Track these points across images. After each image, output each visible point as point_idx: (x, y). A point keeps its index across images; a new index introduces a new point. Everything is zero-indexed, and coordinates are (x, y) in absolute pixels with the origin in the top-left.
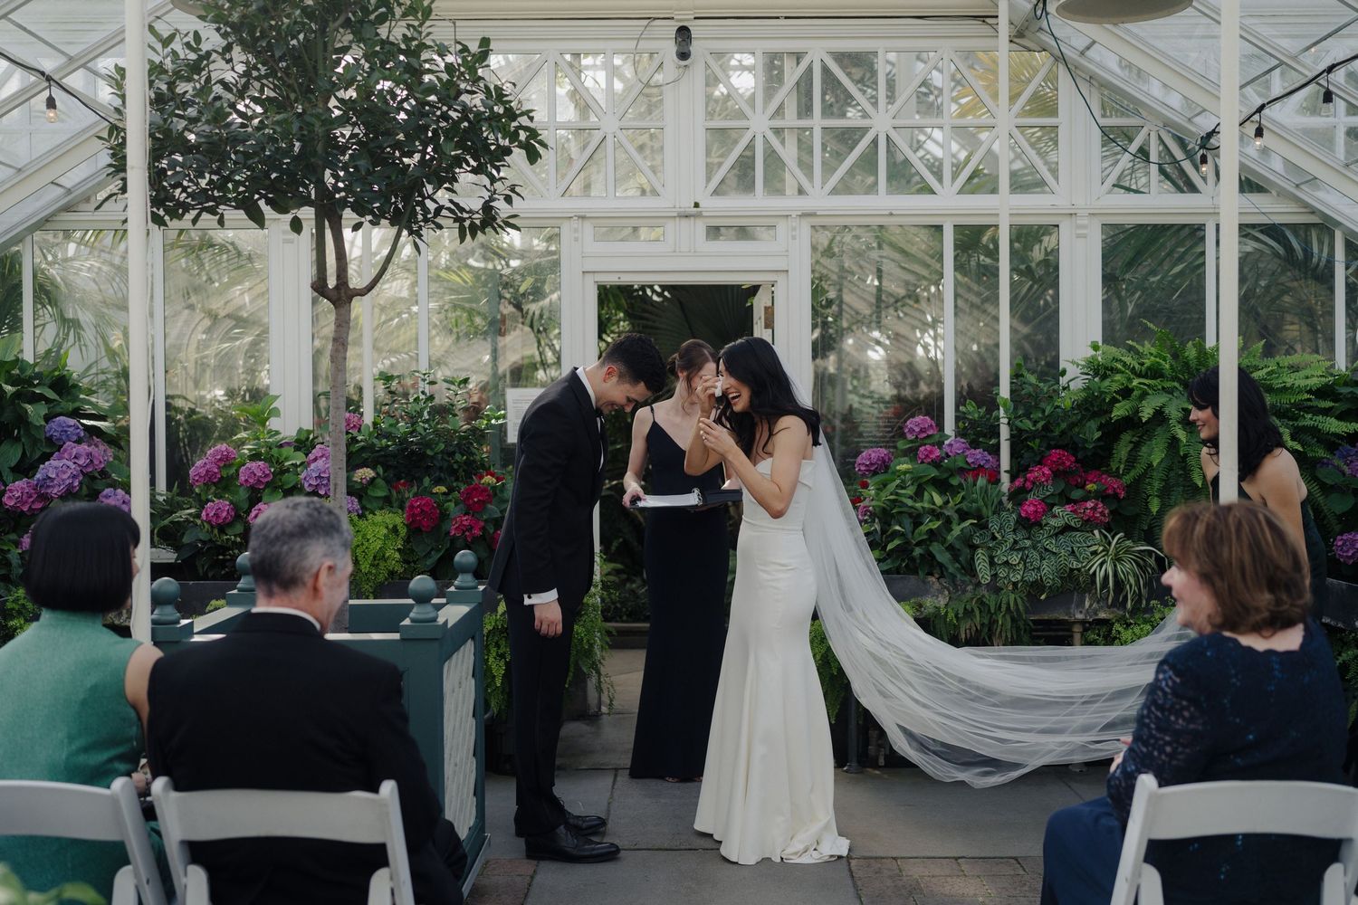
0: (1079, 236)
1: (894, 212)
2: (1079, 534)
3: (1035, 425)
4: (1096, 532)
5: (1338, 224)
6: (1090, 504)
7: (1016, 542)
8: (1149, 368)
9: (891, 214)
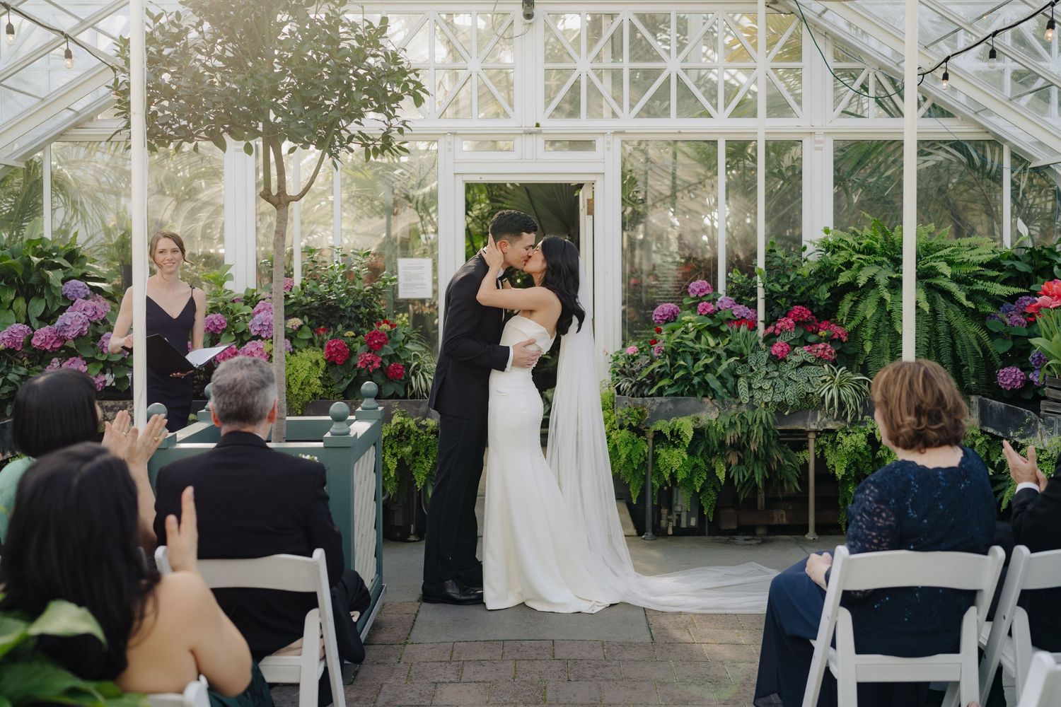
0: (817, 149)
1: (682, 131)
2: (813, 367)
3: (782, 288)
4: (826, 366)
5: (1006, 141)
6: (821, 346)
7: (767, 373)
8: (865, 247)
9: (680, 132)
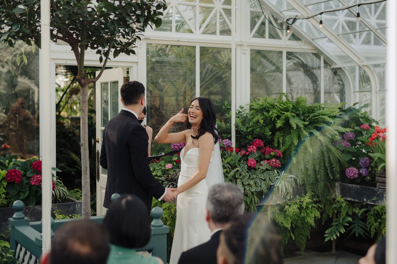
0: (243, 54)
1: (180, 40)
2: (271, 172)
3: (247, 130)
4: (275, 171)
5: (322, 53)
6: (274, 160)
7: (250, 176)
8: (285, 108)
9: (178, 41)
